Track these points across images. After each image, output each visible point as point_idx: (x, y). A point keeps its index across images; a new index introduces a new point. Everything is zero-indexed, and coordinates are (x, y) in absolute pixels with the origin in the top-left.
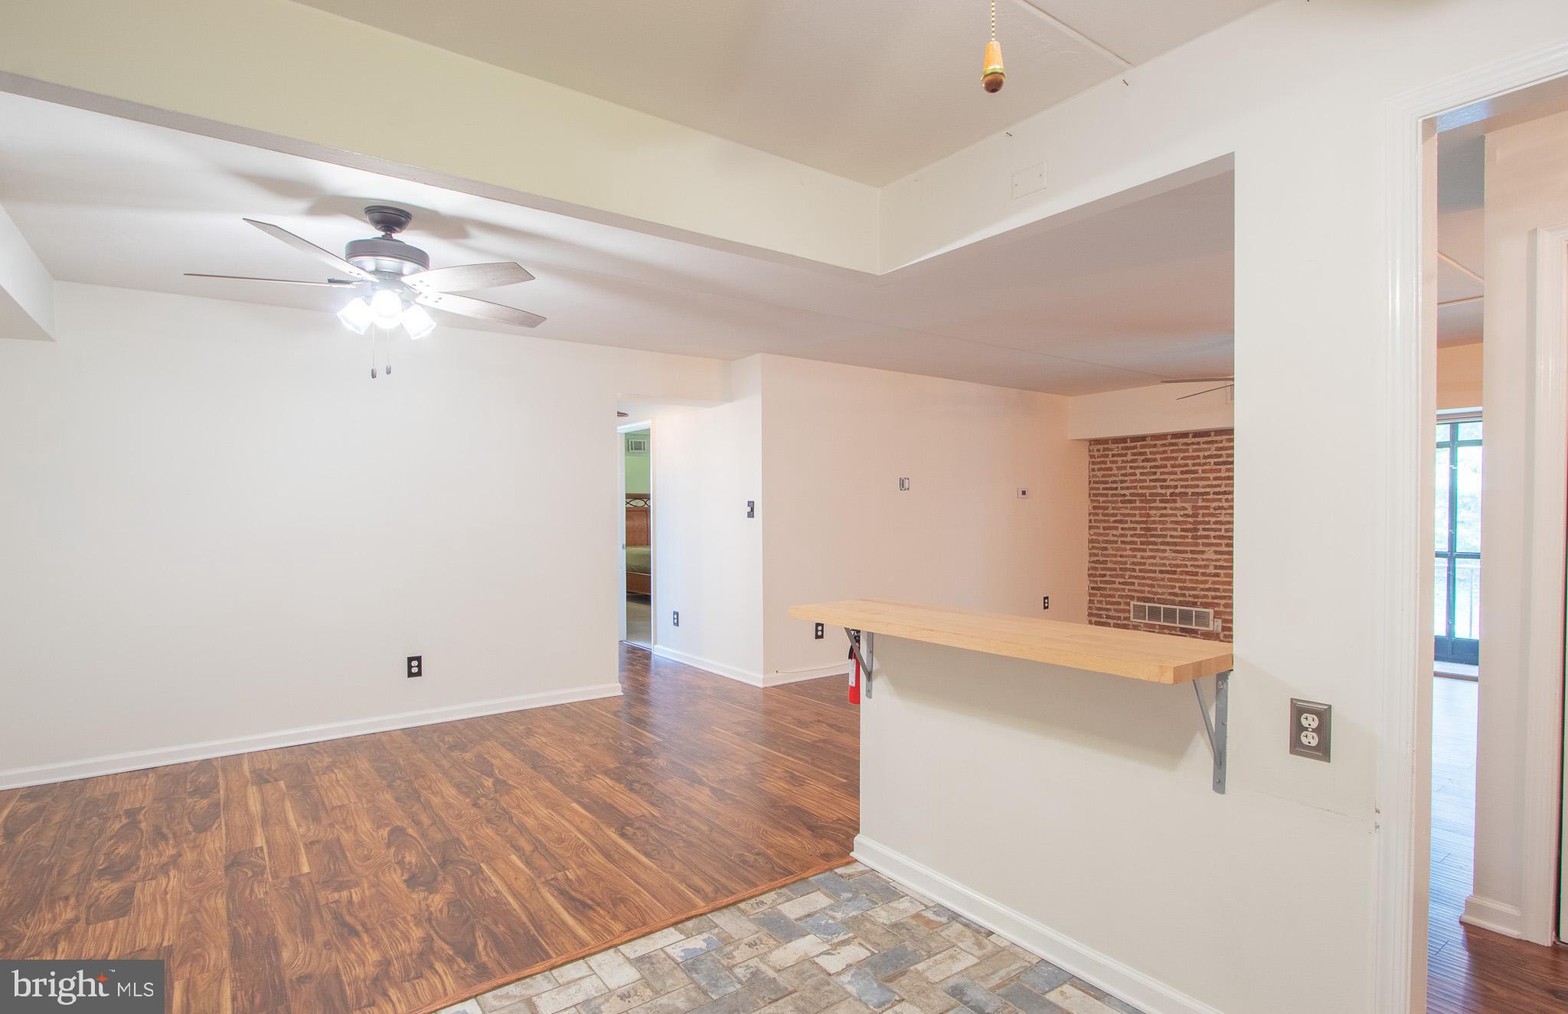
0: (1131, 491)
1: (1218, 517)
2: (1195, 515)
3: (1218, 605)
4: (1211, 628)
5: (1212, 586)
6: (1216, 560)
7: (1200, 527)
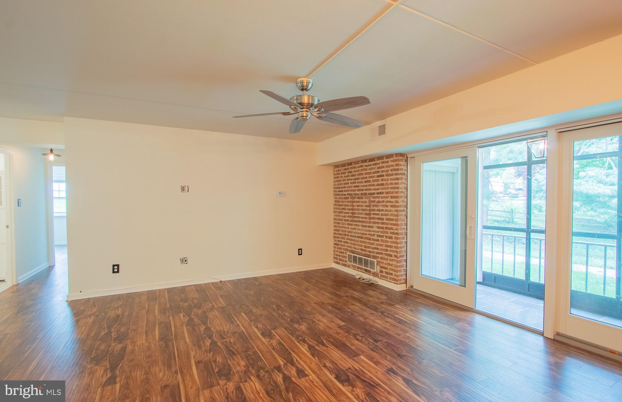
0: (348, 192)
1: (378, 207)
2: (370, 206)
3: (378, 257)
4: (375, 271)
5: (376, 247)
6: (378, 232)
7: (372, 212)
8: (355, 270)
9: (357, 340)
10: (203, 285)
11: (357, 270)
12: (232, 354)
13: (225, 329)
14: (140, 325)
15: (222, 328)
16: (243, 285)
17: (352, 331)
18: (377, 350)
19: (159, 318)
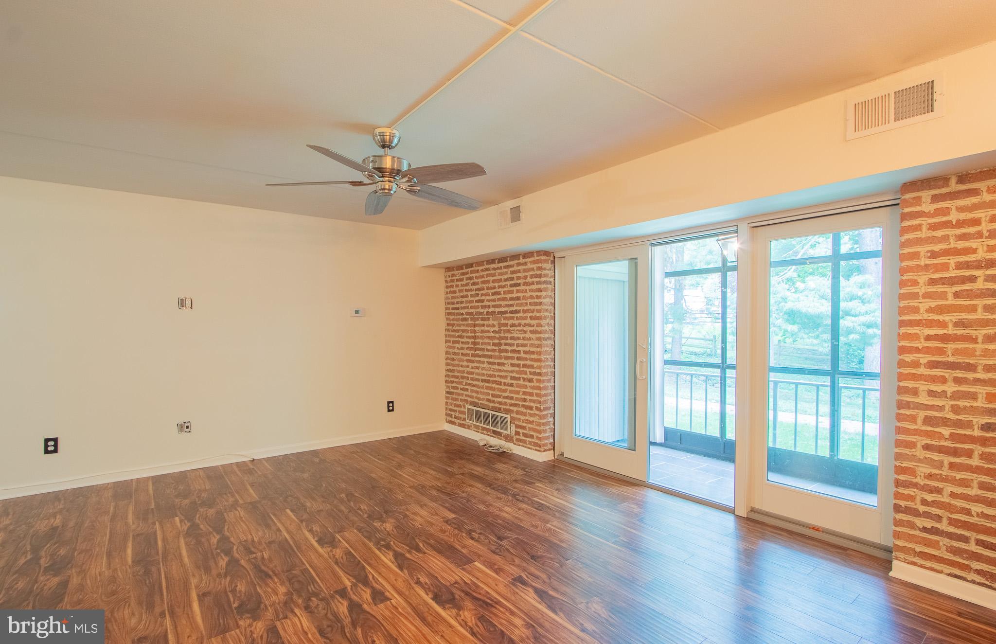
0: (466, 311)
1: (512, 333)
2: (499, 332)
3: (512, 411)
4: (508, 432)
5: (509, 395)
6: (512, 372)
7: (503, 342)
8: (478, 432)
9: (472, 538)
10: (220, 467)
11: (481, 433)
12: (264, 577)
13: (255, 538)
14: (98, 542)
15: (250, 537)
16: (292, 464)
17: (466, 527)
18: (500, 551)
19: (134, 527)
